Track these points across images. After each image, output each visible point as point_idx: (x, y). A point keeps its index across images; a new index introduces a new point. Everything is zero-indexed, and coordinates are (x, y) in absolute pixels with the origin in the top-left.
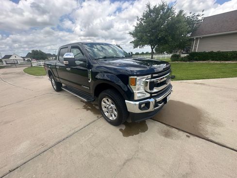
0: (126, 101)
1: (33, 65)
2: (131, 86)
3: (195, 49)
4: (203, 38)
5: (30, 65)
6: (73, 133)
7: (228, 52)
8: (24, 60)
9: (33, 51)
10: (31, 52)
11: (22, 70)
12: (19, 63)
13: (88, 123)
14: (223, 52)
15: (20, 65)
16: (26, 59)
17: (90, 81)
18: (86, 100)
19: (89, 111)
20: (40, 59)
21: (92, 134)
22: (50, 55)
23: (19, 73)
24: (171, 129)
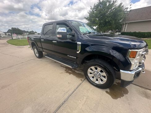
0: (121, 71)
1: (13, 38)
2: (129, 58)
3: (124, 30)
4: (130, 23)
5: (11, 38)
6: (69, 97)
7: (145, 32)
8: (6, 34)
9: (12, 28)
10: (11, 29)
11: (6, 42)
12: (2, 36)
13: (76, 86)
14: (142, 32)
15: (3, 38)
16: (7, 34)
17: (78, 52)
18: (71, 67)
19: (71, 75)
20: (18, 34)
21: (85, 98)
22: (25, 32)
23: (4, 44)
24: (146, 90)
